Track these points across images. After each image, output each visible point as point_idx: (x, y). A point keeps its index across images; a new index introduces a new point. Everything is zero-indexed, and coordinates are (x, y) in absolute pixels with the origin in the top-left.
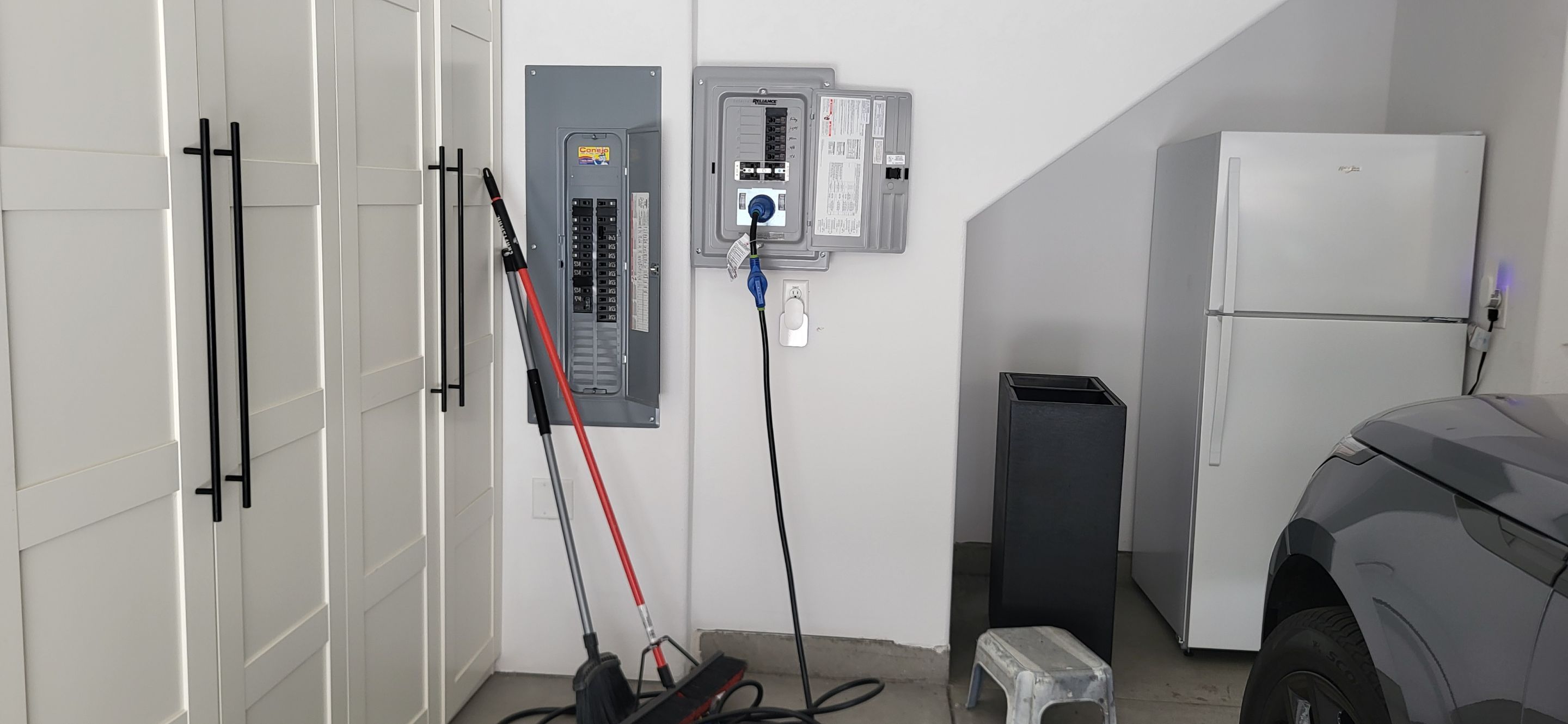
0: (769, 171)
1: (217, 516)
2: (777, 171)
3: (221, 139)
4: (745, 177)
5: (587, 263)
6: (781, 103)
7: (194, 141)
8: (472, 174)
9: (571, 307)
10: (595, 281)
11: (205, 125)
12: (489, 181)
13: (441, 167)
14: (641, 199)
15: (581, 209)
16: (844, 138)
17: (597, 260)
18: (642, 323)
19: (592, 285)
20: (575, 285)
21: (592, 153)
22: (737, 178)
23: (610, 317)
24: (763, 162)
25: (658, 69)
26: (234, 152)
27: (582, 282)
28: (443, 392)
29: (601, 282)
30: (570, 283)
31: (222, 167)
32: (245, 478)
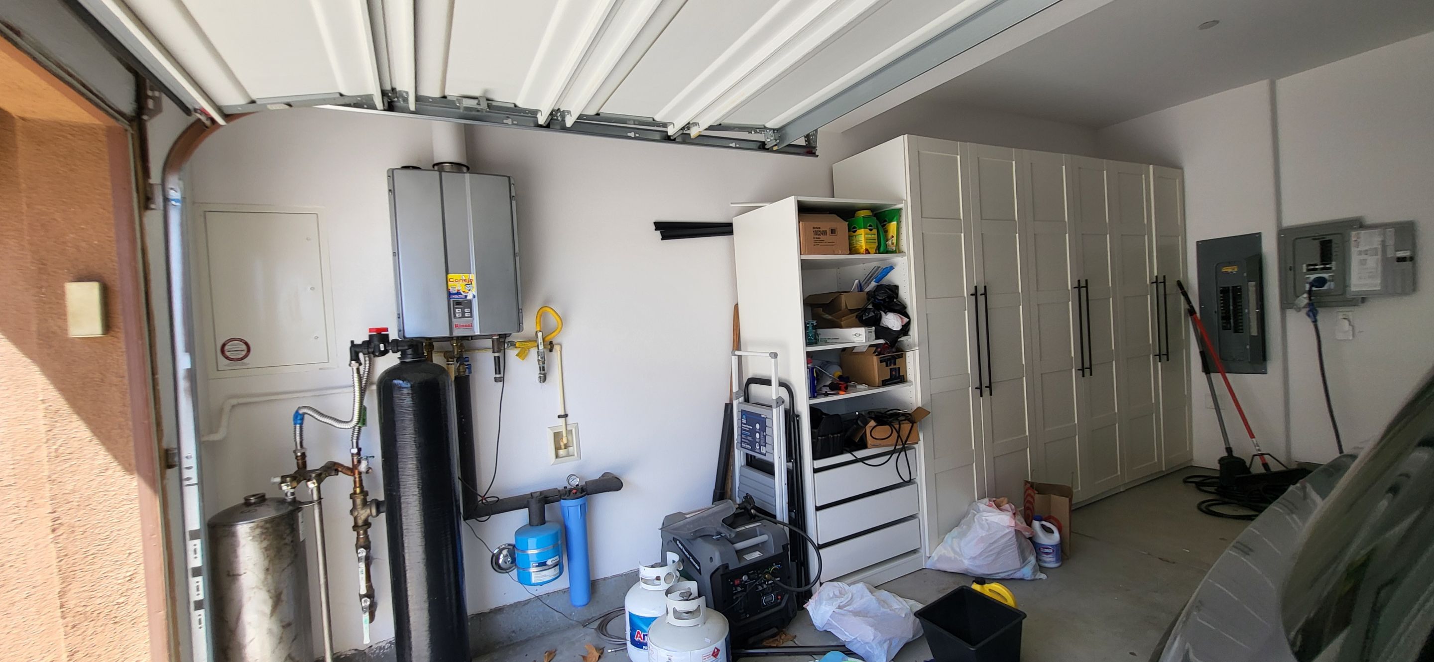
0: (1322, 266)
1: (1083, 376)
2: (1328, 266)
3: (1083, 284)
4: (1309, 270)
5: (1228, 311)
6: (1328, 238)
7: (1076, 285)
8: (1171, 284)
9: (1221, 329)
10: (1232, 318)
11: (1079, 281)
12: (1180, 284)
13: (1156, 282)
14: (1252, 286)
15: (1225, 291)
16: (1367, 248)
17: (1233, 309)
18: (1254, 332)
19: (1230, 319)
20: (1222, 320)
21: (1229, 269)
22: (1305, 270)
23: (1241, 331)
24: (1319, 263)
25: (1260, 234)
26: (1086, 287)
27: (1226, 318)
28: (1159, 355)
29: (1235, 317)
30: (1220, 319)
31: (1083, 290)
32: (1090, 368)
